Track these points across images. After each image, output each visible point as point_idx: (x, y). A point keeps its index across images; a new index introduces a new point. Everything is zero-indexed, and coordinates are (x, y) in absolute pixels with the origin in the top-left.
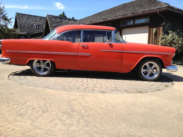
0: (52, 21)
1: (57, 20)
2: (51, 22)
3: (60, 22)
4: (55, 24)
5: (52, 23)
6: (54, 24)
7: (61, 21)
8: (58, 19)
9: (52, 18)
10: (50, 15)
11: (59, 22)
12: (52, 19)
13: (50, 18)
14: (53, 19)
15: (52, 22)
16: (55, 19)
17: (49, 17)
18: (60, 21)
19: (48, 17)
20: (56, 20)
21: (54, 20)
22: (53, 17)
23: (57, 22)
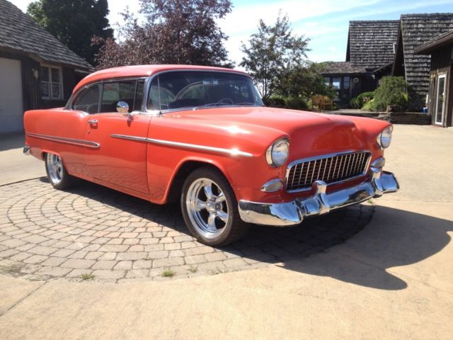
0: (415, 30)
1: (430, 26)
2: (409, 34)
3: (439, 30)
4: (421, 36)
5: (411, 37)
6: (419, 39)
7: (445, 26)
8: (435, 22)
9: (414, 22)
10: (408, 16)
11: (434, 30)
12: (415, 26)
13: (408, 24)
14: (417, 24)
15: (413, 32)
16: (424, 24)
17: (406, 22)
18: (440, 26)
19: (403, 20)
20: (427, 26)
21: (420, 26)
22: (418, 20)
23: (428, 32)
